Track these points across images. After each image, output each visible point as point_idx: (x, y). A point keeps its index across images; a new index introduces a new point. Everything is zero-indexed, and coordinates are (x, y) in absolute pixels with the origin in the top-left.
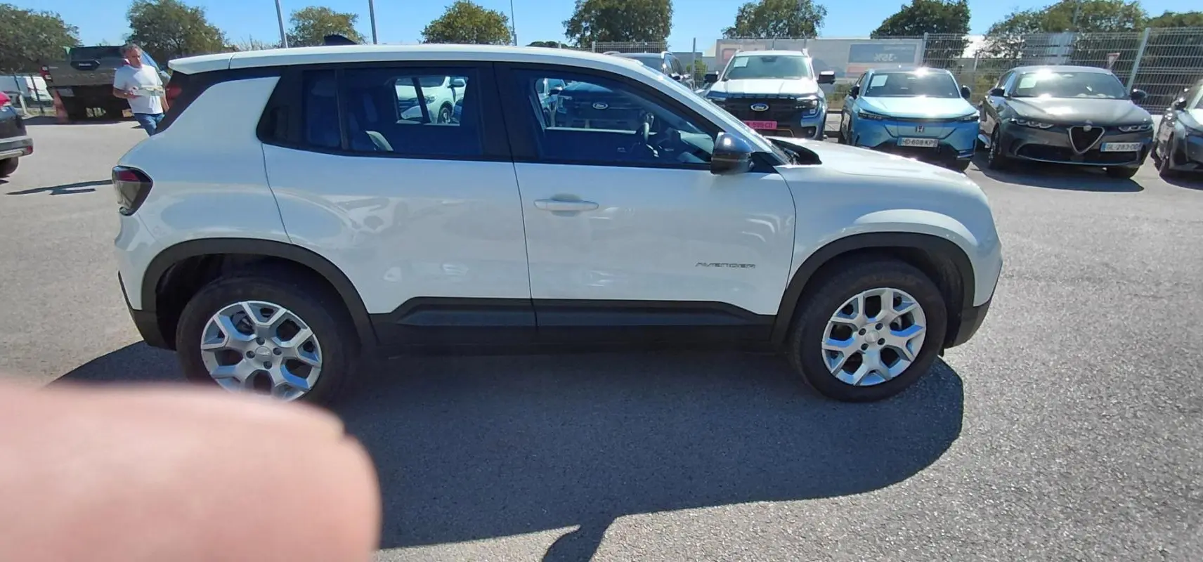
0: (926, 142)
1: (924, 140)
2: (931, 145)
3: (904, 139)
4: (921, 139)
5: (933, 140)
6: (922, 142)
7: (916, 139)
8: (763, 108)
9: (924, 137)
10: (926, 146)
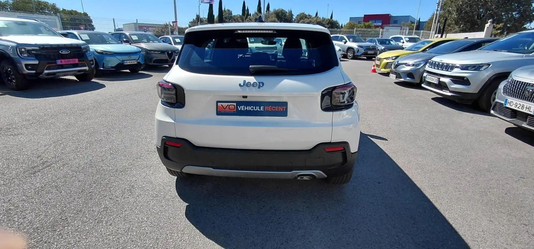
0: (133, 62)
1: (133, 61)
2: (135, 63)
3: (126, 61)
4: (131, 61)
5: (135, 61)
6: (132, 62)
7: (130, 61)
8: (67, 52)
9: (132, 60)
10: (134, 63)
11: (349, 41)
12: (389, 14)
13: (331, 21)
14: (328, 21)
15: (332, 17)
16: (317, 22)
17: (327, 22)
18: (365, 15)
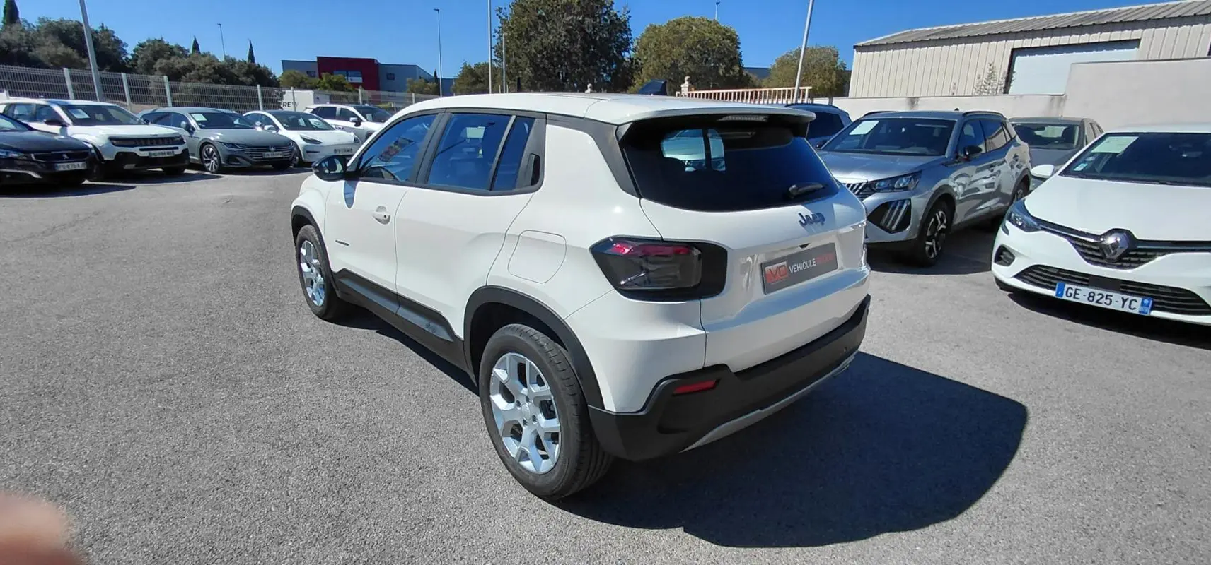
11: (366, 118)
12: (374, 59)
13: (253, 68)
14: (247, 68)
15: (251, 57)
16: (214, 68)
17: (244, 70)
18: (318, 58)
